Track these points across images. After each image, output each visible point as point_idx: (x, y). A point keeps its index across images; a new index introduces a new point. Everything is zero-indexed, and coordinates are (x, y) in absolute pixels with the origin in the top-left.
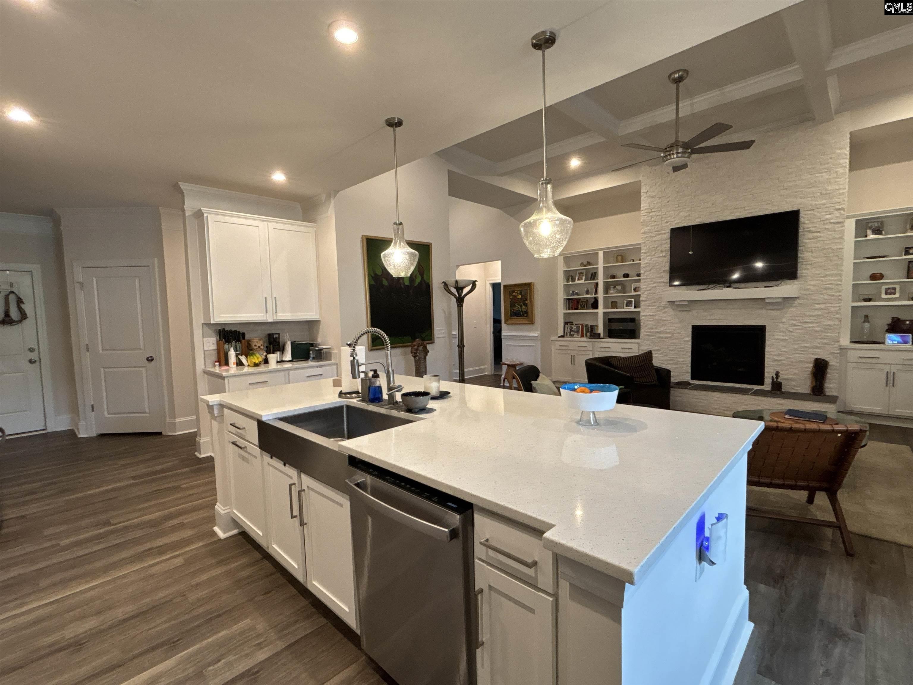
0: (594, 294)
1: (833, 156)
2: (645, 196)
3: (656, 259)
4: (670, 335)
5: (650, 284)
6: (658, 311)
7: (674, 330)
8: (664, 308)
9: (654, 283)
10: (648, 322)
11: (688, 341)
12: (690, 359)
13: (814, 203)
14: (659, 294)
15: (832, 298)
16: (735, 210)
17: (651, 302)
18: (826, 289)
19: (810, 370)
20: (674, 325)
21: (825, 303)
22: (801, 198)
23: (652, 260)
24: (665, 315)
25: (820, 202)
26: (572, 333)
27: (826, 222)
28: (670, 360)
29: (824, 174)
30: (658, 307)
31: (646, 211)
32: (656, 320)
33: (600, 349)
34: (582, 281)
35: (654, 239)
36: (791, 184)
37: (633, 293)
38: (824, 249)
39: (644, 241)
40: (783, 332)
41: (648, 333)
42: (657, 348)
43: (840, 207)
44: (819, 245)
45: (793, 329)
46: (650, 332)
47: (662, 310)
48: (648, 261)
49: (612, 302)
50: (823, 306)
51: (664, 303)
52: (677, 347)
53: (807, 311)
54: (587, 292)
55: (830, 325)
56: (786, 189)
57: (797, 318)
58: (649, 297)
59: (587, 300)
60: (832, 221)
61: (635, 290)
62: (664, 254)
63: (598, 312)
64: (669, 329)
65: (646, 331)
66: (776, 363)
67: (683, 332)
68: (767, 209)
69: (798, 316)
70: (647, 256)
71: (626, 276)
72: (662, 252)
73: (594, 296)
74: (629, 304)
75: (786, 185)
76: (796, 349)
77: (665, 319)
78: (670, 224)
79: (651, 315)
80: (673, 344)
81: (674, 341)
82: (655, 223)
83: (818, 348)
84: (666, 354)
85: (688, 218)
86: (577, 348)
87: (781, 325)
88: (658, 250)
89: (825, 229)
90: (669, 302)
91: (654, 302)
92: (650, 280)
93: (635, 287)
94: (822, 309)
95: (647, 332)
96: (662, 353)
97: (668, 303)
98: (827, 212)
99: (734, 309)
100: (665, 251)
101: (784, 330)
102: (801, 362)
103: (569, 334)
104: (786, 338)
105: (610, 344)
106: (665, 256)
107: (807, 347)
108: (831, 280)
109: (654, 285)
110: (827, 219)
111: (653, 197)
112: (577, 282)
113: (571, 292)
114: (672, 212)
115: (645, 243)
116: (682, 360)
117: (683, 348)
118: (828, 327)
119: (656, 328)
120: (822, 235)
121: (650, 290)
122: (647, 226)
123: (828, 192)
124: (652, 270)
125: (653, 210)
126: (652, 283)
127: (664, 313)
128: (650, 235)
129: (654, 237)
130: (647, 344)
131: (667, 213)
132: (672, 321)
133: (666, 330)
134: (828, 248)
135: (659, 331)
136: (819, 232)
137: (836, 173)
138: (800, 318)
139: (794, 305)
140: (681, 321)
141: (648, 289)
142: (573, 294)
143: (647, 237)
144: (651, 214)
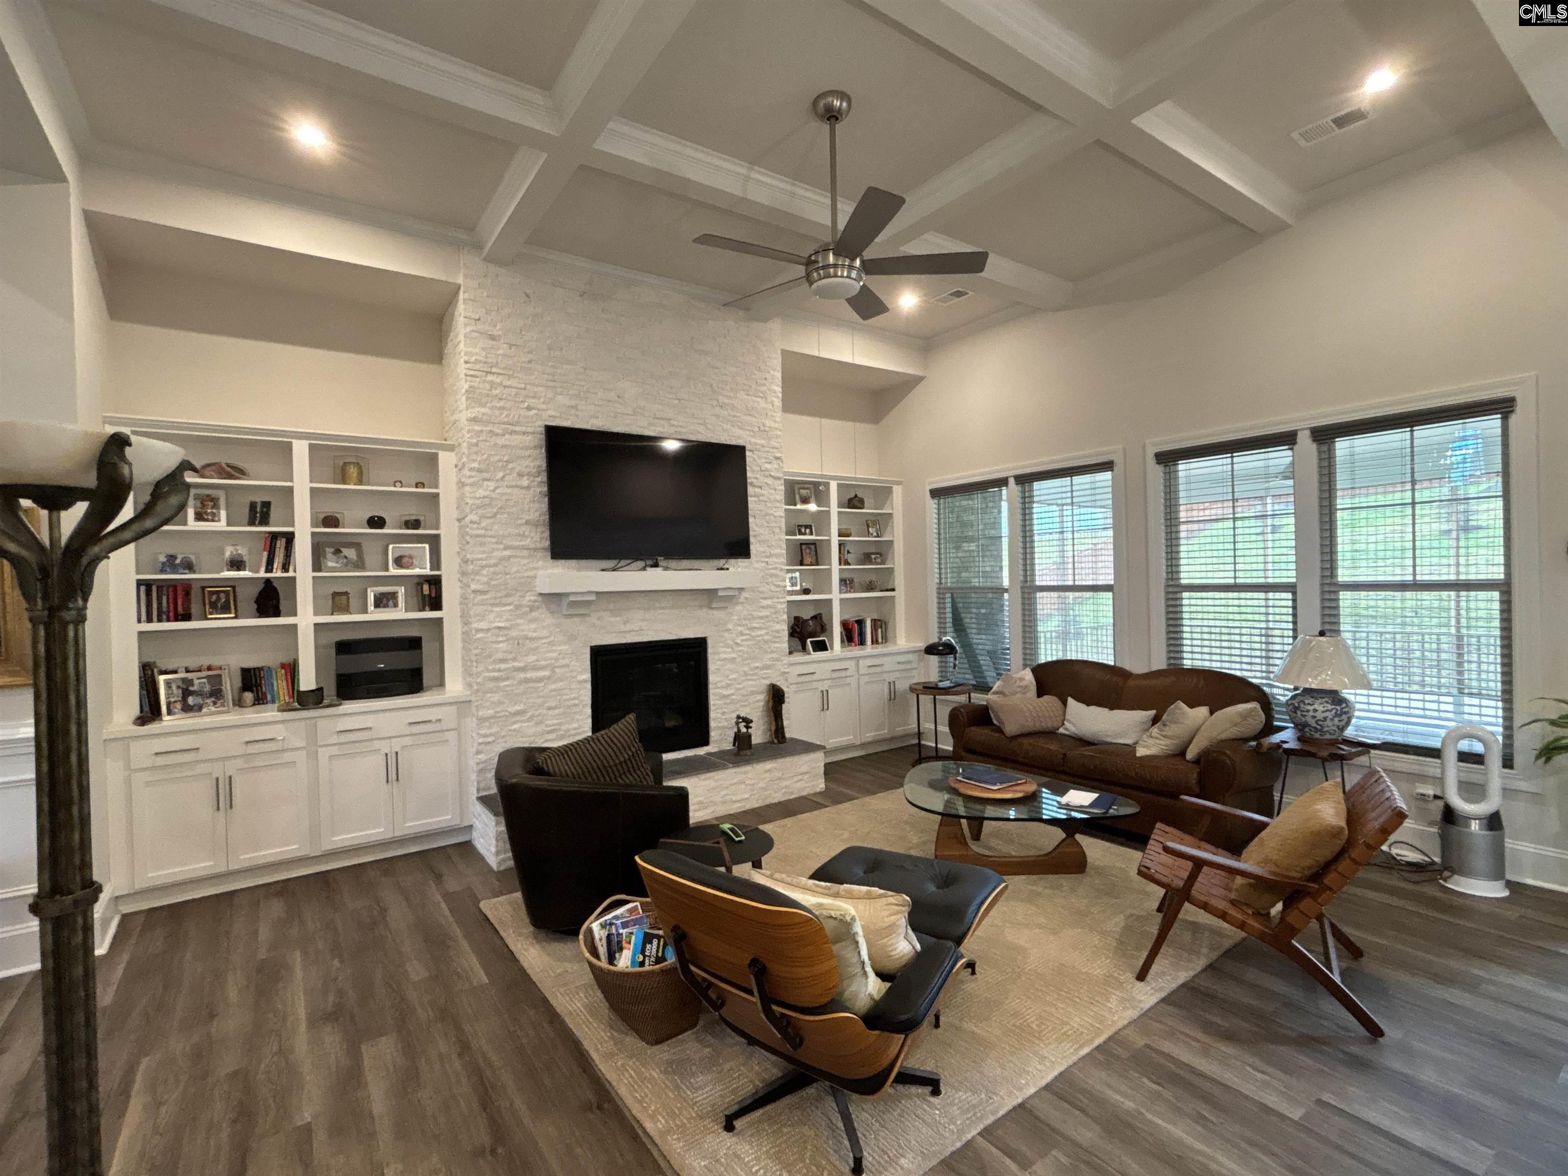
0: (263, 569)
1: (767, 376)
2: (474, 328)
3: (509, 490)
4: (547, 673)
5: (493, 550)
6: (519, 617)
7: (556, 659)
8: (532, 609)
9: (506, 548)
10: (495, 646)
11: (585, 681)
12: (590, 720)
13: (753, 440)
14: (518, 575)
15: (778, 589)
16: (657, 421)
17: (499, 595)
18: (772, 575)
19: (762, 704)
20: (554, 648)
21: (771, 598)
22: (739, 428)
23: (498, 491)
24: (533, 626)
25: (758, 441)
26: (191, 700)
27: (767, 473)
28: (549, 732)
29: (759, 400)
30: (518, 607)
31: (477, 367)
32: (513, 639)
33: (334, 739)
34: (221, 525)
35: (501, 441)
36: (726, 401)
37: (393, 571)
38: (767, 514)
39: (474, 441)
40: (728, 646)
41: (496, 674)
42: (517, 708)
43: (778, 455)
44: (761, 507)
45: (742, 640)
46: (499, 670)
47: (526, 613)
48: (488, 493)
49: (335, 595)
50: (769, 602)
51: (533, 598)
52: (564, 697)
53: (754, 611)
54: (237, 564)
55: (777, 631)
56: (721, 407)
57: (744, 622)
58: (493, 583)
59: (234, 587)
60: (772, 474)
61: (399, 562)
62: (525, 482)
63: (295, 626)
64: (545, 660)
65: (490, 667)
66: (724, 701)
67: (573, 663)
68: (699, 432)
69: (745, 619)
70: (485, 480)
71: (376, 522)
72: (520, 475)
73: (262, 574)
74: (382, 601)
75: (720, 398)
76: (746, 674)
77: (534, 635)
78: (537, 414)
79: (500, 628)
80: (554, 693)
81: (559, 685)
82: (501, 404)
83: (767, 667)
84: (540, 718)
85: (573, 411)
86: (241, 750)
87: (726, 634)
88: (512, 469)
89: (766, 483)
90: (541, 594)
91: (507, 596)
92: (494, 540)
93: (397, 555)
94: (769, 606)
95: (494, 670)
96: (532, 717)
97: (540, 599)
98: (766, 458)
99: (663, 608)
100: (529, 474)
101: (731, 643)
102: (752, 693)
103: (179, 706)
104: (734, 655)
105: (371, 717)
106: (528, 488)
107: (758, 667)
108: (776, 563)
109: (507, 553)
110: (766, 470)
111: (493, 338)
112: (193, 524)
113: (162, 559)
114: (540, 389)
115: (476, 445)
116: (576, 725)
117: (574, 699)
118: (777, 635)
119: (514, 659)
120: (763, 492)
121: (495, 565)
122: (483, 405)
123: (767, 429)
124: (499, 516)
125: (494, 370)
126: (502, 546)
127: (534, 620)
128: (488, 428)
129: (497, 435)
130: (493, 703)
131: (528, 387)
132: (552, 638)
133: (537, 660)
134: (770, 515)
135: (522, 665)
136: (761, 487)
137: (772, 402)
138: (747, 622)
139: (740, 600)
140: (572, 638)
141: (492, 562)
142: (171, 563)
143: (482, 431)
144: (490, 378)
